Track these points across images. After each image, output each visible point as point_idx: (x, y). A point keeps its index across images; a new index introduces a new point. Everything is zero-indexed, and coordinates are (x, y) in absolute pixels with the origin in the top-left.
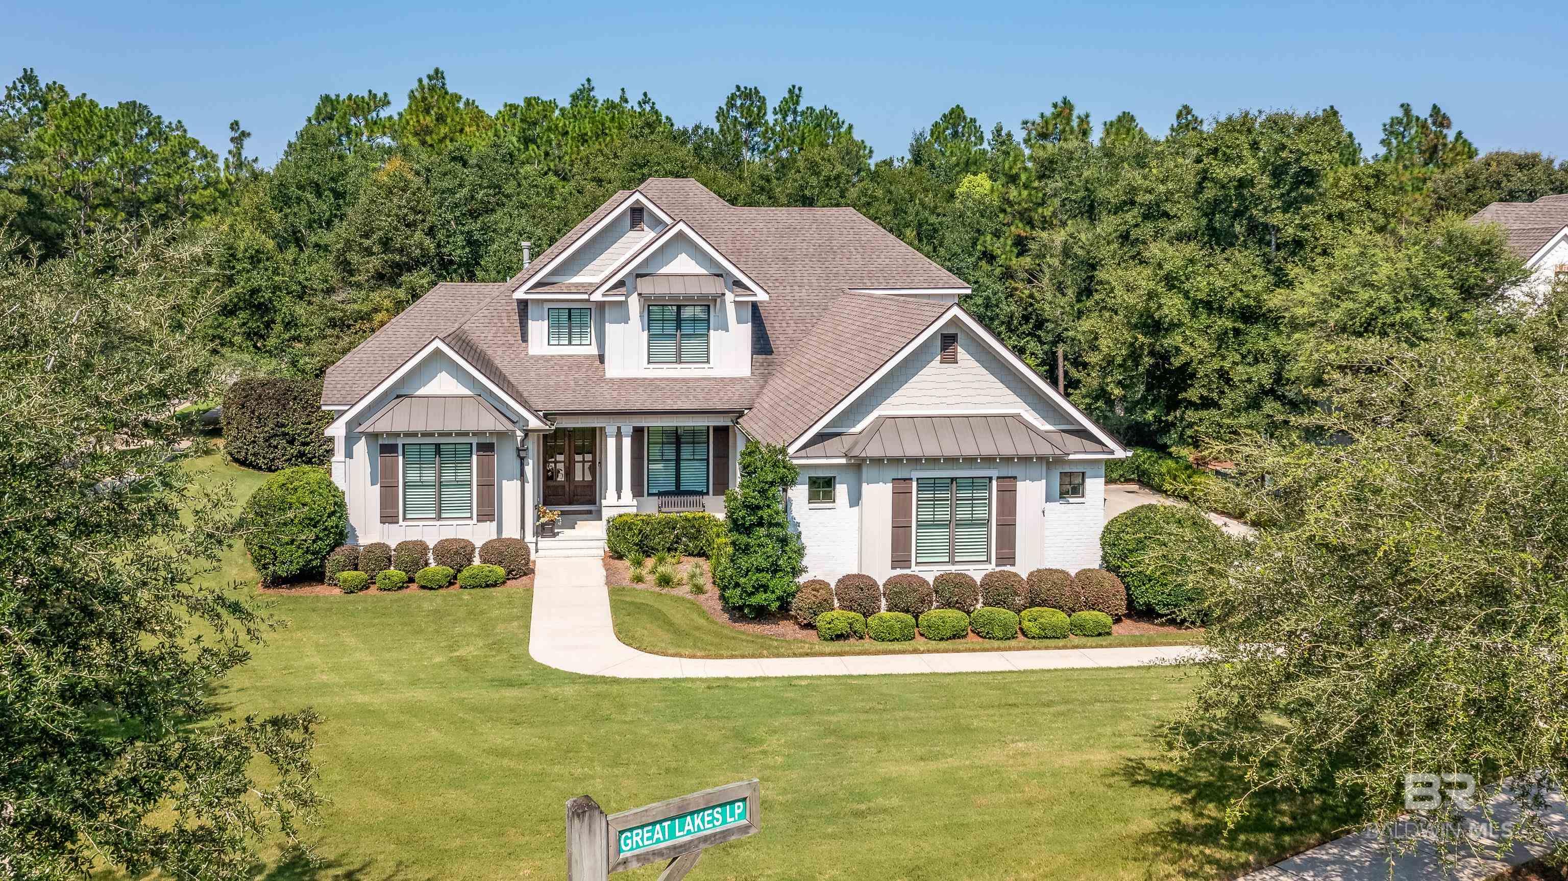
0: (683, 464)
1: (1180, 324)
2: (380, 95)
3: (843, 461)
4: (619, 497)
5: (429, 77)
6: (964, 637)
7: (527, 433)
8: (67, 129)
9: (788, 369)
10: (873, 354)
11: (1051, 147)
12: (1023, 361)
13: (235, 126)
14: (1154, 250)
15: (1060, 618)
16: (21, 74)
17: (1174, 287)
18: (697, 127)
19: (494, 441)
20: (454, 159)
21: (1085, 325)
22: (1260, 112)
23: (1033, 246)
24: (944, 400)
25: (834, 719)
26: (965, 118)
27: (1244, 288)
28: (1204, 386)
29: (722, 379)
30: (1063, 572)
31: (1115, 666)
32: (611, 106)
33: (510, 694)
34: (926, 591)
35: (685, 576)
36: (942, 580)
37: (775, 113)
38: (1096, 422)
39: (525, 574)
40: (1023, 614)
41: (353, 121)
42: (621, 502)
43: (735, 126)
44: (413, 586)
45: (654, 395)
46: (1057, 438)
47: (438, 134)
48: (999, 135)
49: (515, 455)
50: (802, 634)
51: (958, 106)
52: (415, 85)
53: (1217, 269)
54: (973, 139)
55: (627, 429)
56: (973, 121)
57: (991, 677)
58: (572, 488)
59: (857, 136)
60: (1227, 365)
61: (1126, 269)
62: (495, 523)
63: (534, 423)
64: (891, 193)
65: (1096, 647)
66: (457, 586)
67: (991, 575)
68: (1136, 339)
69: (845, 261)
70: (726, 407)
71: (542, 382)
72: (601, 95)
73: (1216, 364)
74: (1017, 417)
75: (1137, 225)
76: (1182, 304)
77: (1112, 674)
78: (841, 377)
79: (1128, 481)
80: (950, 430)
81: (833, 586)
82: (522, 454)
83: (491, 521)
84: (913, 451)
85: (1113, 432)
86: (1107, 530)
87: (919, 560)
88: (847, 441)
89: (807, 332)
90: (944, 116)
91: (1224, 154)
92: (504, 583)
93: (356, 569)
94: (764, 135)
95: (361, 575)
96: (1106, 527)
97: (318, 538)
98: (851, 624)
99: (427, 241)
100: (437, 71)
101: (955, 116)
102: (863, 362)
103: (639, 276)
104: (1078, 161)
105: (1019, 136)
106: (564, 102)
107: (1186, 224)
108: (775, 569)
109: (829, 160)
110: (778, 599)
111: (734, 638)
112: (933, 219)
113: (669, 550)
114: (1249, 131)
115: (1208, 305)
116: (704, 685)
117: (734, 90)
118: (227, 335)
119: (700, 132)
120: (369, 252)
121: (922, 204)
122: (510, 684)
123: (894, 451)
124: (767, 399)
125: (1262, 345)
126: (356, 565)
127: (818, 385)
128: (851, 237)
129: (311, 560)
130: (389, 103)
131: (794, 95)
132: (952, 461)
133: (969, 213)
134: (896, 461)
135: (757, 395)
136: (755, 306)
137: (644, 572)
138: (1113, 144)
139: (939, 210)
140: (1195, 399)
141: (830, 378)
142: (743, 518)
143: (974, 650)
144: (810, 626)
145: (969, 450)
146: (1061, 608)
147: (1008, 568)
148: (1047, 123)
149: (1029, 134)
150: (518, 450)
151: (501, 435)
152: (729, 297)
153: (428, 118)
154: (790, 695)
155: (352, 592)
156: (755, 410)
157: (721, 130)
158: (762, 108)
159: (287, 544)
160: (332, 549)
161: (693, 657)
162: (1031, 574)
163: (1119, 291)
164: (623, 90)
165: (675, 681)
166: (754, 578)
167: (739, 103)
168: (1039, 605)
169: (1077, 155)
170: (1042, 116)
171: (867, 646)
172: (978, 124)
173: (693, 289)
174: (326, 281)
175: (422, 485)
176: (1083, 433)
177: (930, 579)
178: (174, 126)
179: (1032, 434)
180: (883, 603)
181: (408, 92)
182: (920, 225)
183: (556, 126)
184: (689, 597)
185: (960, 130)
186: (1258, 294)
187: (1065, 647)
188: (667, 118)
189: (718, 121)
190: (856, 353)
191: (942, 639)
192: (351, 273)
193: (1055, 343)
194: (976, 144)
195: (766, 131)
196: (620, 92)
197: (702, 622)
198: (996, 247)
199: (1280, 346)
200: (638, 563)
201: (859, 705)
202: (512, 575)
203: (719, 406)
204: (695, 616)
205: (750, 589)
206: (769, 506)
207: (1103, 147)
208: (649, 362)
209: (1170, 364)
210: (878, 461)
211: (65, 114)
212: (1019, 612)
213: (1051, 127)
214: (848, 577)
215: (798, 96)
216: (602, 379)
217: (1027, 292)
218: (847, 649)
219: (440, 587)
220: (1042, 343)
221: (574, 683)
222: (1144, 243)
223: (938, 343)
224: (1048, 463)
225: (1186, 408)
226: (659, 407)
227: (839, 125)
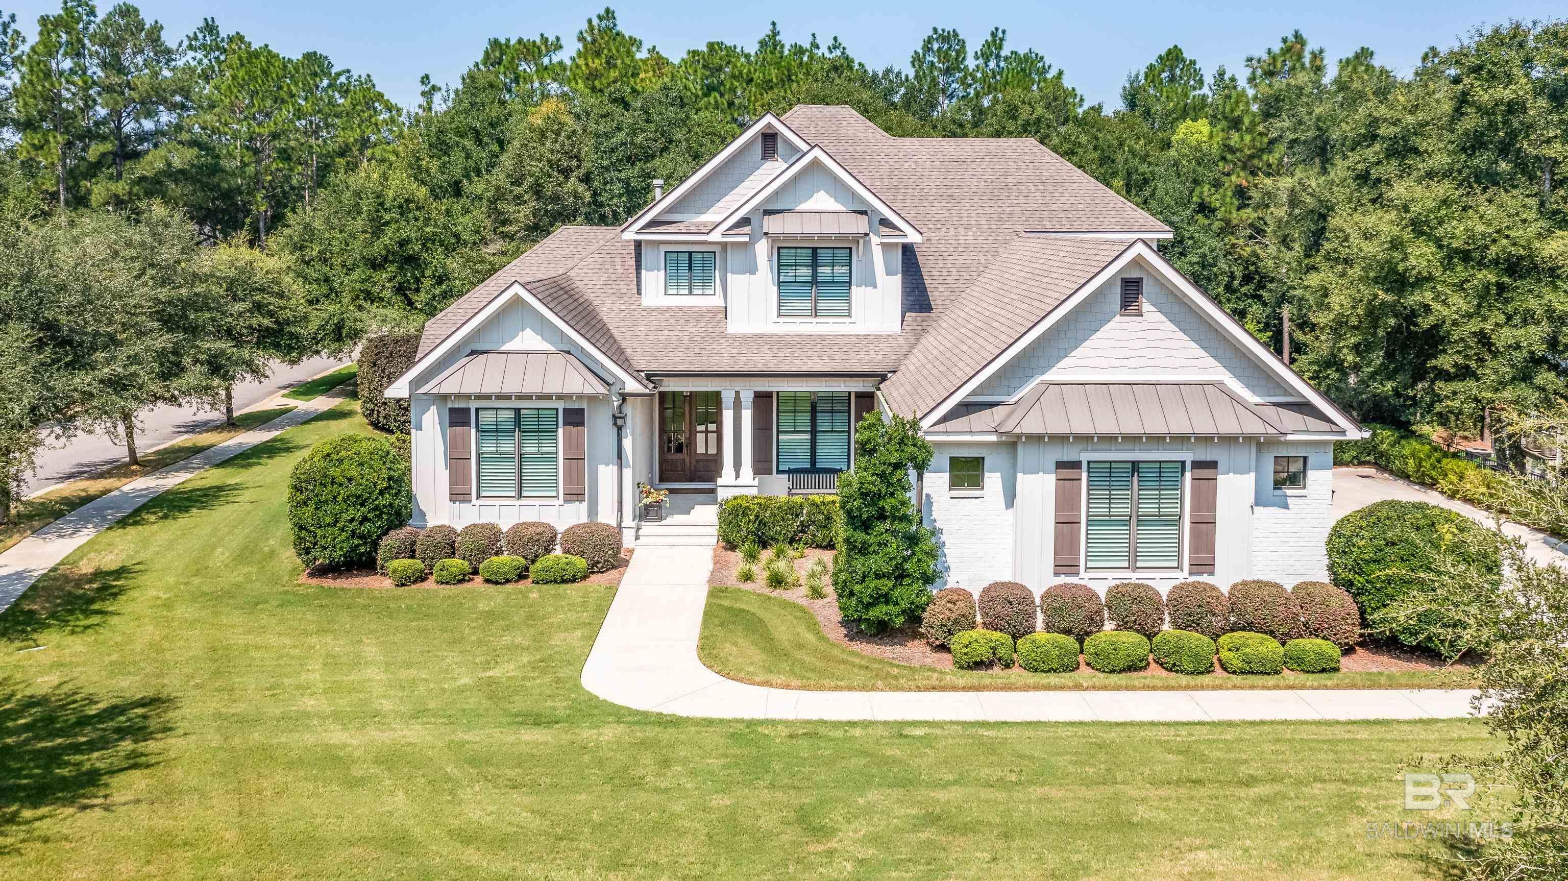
0: (819, 436)
1: (1430, 278)
2: (552, 39)
3: (993, 438)
4: (737, 476)
5: (600, 18)
6: (1144, 668)
7: (624, 397)
8: (243, 79)
9: (944, 325)
10: (1036, 303)
11: (1280, 83)
12: (1242, 327)
13: (425, 79)
14: (1400, 190)
15: (1270, 647)
16: (202, 24)
17: (1422, 233)
18: (888, 71)
19: (584, 405)
20: (615, 101)
21: (1314, 280)
22: (1535, 23)
23: (1255, 195)
24: (1125, 362)
25: (941, 795)
26: (1184, 60)
27: (1512, 234)
28: (1459, 352)
29: (866, 337)
30: (1276, 585)
31: (1342, 718)
32: (799, 51)
33: (531, 736)
34: (1094, 608)
35: (803, 575)
36: (1117, 594)
37: (976, 57)
38: (1326, 395)
39: (614, 567)
40: (1221, 640)
41: (524, 66)
42: (740, 482)
43: (931, 72)
44: (478, 579)
45: (781, 354)
46: (1271, 413)
47: (607, 78)
48: (1222, 79)
49: (611, 422)
50: (933, 658)
51: (1176, 47)
52: (585, 26)
53: (1477, 212)
54: (1192, 83)
55: (747, 397)
56: (1193, 62)
57: (1172, 731)
58: (694, 463)
59: (1067, 82)
60: (1488, 327)
61: (1364, 214)
62: (585, 505)
63: (632, 386)
64: (1097, 139)
65: (1318, 688)
66: (530, 580)
67: (1181, 587)
68: (1376, 296)
69: (1022, 200)
70: (866, 368)
71: (651, 338)
72: (787, 40)
73: (1474, 325)
74: (1219, 386)
75: (1379, 163)
76: (1433, 254)
77: (1340, 733)
78: (996, 333)
79: (1361, 463)
80: (1132, 399)
81: (976, 597)
82: (620, 422)
83: (581, 501)
84: (1082, 426)
85: (1346, 408)
86: (1336, 533)
87: (1090, 564)
88: (999, 413)
89: (970, 282)
90: (1160, 57)
91: (1490, 71)
92: (585, 577)
93: (413, 557)
94: (963, 81)
95: (418, 564)
96: (1334, 529)
97: (365, 519)
98: (994, 649)
99: (581, 188)
100: (607, 11)
101: (1173, 57)
102: (1024, 314)
103: (767, 212)
104: (1309, 97)
105: (1243, 78)
106: (752, 49)
107: (1440, 160)
108: (900, 575)
109: (1030, 104)
110: (904, 612)
111: (844, 662)
112: (1143, 168)
113: (792, 541)
114: (1521, 46)
115: (1466, 256)
116: (785, 732)
117: (931, 33)
118: (376, 289)
119: (891, 76)
120: (519, 200)
121: (1132, 152)
122: (537, 720)
123: (1057, 427)
124: (914, 360)
125: (1532, 303)
126: (414, 551)
127: (970, 342)
128: (1029, 172)
129: (358, 546)
130: (561, 47)
131: (996, 40)
132: (1133, 440)
133: (1184, 162)
134: (1061, 439)
135: (905, 356)
136: (908, 251)
137: (755, 568)
138: (1350, 77)
139: (1151, 159)
140: (1447, 367)
141: (984, 334)
142: (859, 509)
143: (1154, 688)
144: (943, 648)
145: (1156, 426)
146: (1272, 633)
147: (1205, 578)
148: (1274, 59)
149: (1253, 73)
150: (615, 417)
151: (592, 399)
152: (875, 240)
153: (597, 61)
154: (894, 752)
155: (403, 585)
156: (899, 374)
157: (916, 77)
158: (961, 52)
159: (329, 525)
160: (386, 533)
161: (787, 687)
162: (1234, 587)
163: (1355, 239)
164: (814, 35)
165: (751, 723)
166: (872, 585)
167: (936, 46)
168: (1243, 629)
169: (1307, 91)
170: (1269, 51)
171: (1013, 679)
172: (1197, 67)
173: (830, 227)
174: (477, 232)
175: (500, 457)
176: (1304, 408)
177: (1101, 590)
178: (363, 79)
179: (1239, 408)
180: (1040, 618)
181: (576, 33)
182: (1129, 174)
183: (741, 72)
184: (805, 603)
185: (1178, 72)
186: (1529, 241)
187: (1276, 687)
188: (860, 64)
189: (914, 66)
190: (1018, 304)
191: (1113, 671)
192: (504, 223)
193: (1279, 304)
194: (1195, 89)
195: (965, 77)
196: (810, 39)
197: (810, 637)
198: (1215, 200)
199: (1556, 305)
200: (752, 557)
201: (984, 772)
202: (594, 568)
203: (858, 368)
204: (802, 630)
205: (866, 600)
206: (892, 494)
207: (1337, 81)
208: (779, 315)
209: (1416, 325)
210: (1037, 439)
211: (242, 65)
212: (1215, 637)
213: (1279, 65)
214: (995, 585)
215: (1002, 40)
216: (723, 335)
217: (1248, 249)
218: (987, 681)
219: (508, 581)
220: (1265, 304)
221: (619, 722)
222: (1388, 183)
223: (1118, 290)
224: (1259, 445)
225: (1436, 378)
226: (785, 368)
227: (1045, 70)
